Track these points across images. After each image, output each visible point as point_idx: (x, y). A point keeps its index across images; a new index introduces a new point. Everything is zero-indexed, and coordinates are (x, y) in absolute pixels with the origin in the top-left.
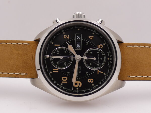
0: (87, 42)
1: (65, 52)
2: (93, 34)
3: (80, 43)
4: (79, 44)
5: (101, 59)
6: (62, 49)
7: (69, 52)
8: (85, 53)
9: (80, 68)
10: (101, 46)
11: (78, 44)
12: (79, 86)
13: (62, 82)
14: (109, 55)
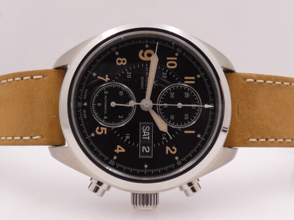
0: (128, 140)
1: (172, 117)
2: (115, 158)
3: (142, 137)
4: (145, 135)
5: (99, 104)
6: (179, 124)
7: (165, 118)
8: (131, 116)
9: (142, 86)
10: (100, 130)
11: (147, 136)
12: (144, 52)
13: (176, 59)
14: (83, 114)
